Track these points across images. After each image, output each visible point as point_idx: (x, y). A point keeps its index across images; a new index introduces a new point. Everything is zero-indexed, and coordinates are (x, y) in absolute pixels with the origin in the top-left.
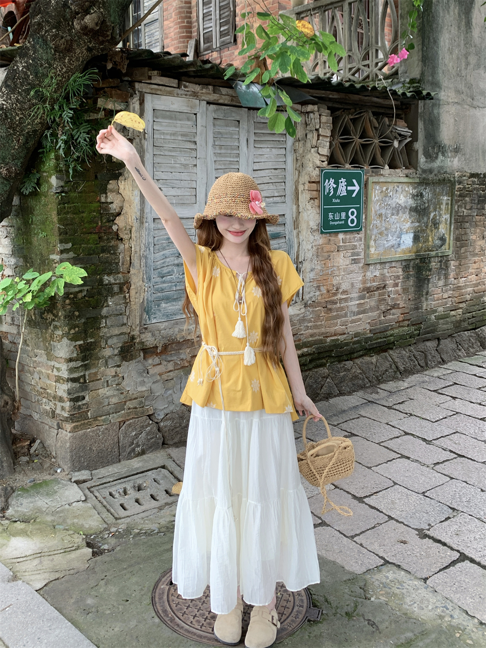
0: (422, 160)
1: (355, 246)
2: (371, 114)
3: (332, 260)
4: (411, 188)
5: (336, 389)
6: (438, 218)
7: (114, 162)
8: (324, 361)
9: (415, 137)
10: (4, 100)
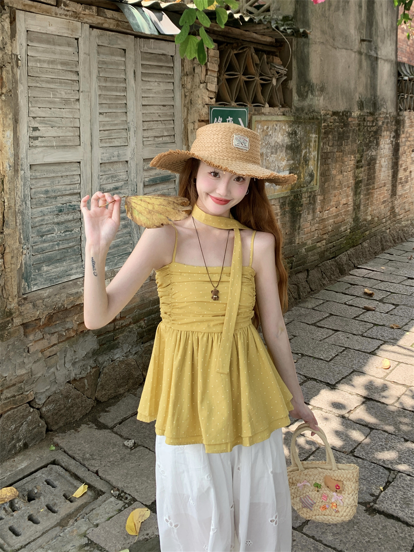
0: (295, 98)
2: (253, 50)
4: (287, 126)
6: (308, 155)
9: (289, 76)
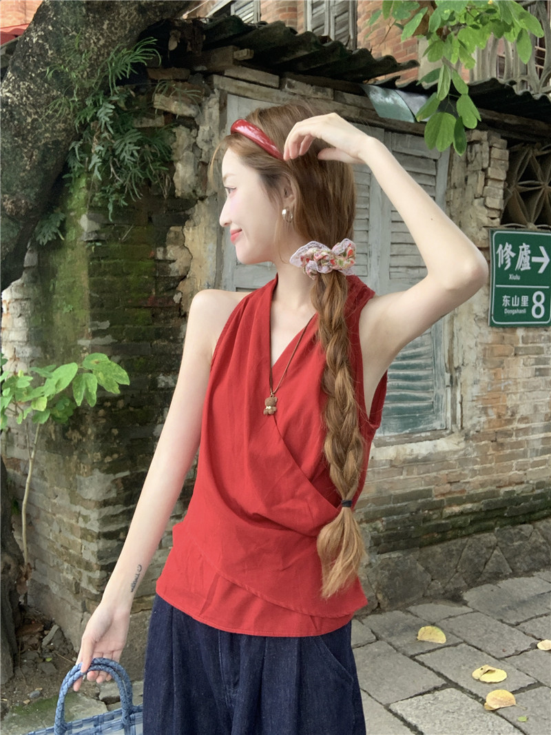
1: (541, 349)
3: (506, 370)
5: (507, 565)
7: (178, 198)
8: (492, 523)
10: (8, 92)
